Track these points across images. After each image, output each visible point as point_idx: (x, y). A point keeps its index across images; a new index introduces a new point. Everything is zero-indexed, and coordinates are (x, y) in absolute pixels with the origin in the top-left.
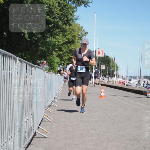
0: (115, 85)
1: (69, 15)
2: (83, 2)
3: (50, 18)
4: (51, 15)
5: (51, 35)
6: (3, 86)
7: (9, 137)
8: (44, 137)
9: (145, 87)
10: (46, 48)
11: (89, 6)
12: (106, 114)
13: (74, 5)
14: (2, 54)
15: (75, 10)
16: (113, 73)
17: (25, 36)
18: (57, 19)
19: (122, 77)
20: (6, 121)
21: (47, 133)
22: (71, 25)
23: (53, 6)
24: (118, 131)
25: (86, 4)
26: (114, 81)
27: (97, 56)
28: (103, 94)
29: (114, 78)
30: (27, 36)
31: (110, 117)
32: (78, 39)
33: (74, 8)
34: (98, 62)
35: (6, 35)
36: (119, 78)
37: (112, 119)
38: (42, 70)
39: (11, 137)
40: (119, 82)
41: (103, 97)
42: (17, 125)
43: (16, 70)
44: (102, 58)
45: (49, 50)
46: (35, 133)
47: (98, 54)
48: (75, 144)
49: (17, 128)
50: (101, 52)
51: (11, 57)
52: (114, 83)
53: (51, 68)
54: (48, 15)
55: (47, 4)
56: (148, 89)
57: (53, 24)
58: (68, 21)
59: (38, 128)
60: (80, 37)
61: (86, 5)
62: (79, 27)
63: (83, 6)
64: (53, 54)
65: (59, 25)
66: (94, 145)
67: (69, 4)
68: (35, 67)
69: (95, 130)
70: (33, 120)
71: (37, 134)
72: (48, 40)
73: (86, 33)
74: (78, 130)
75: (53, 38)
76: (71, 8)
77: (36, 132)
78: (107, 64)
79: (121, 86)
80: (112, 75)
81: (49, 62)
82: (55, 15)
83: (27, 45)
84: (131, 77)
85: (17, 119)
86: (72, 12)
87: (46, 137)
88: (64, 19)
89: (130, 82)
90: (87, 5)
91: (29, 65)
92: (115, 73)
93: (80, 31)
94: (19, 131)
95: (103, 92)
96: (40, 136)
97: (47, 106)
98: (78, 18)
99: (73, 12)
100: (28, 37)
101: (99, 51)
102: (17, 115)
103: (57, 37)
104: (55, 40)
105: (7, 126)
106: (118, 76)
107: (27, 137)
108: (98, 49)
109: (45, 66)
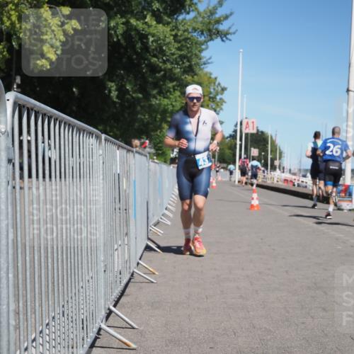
0: (276, 186)
1: (192, 55)
2: (218, 33)
3: (158, 62)
4: (161, 56)
5: (160, 93)
6: (78, 187)
7: (87, 278)
8: (147, 281)
10: (150, 116)
11: (230, 40)
12: (262, 239)
13: (203, 38)
14: (77, 128)
15: (203, 47)
16: (274, 163)
17: (112, 95)
18: (172, 63)
19: (290, 170)
21: (154, 274)
22: (196, 74)
23: (164, 40)
24: (287, 272)
25: (224, 35)
26: (276, 177)
27: (244, 131)
28: (255, 202)
29: (275, 173)
30: (114, 94)
31: (269, 246)
32: (209, 100)
33: (202, 44)
34: (246, 142)
35: (76, 93)
36: (283, 172)
37: (274, 250)
38: (144, 158)
39: (92, 278)
40: (285, 180)
41: (256, 209)
42: (102, 258)
43: (101, 157)
44: (252, 134)
45: (155, 120)
46: (132, 275)
47: (246, 128)
48: (206, 296)
49: (102, 265)
50: (251, 125)
51: (93, 135)
52: (275, 181)
53: (160, 153)
54: (155, 56)
55: (153, 37)
56: (339, 193)
57: (162, 73)
58: (190, 66)
59: (138, 264)
60: (212, 96)
61: (224, 39)
62: (210, 78)
63: (219, 39)
64: (164, 128)
65: (174, 74)
66: (241, 297)
67: (192, 36)
68: (132, 152)
69: (243, 269)
70: (129, 250)
71: (135, 275)
72: (154, 103)
74: (212, 269)
75: (162, 99)
76: (196, 43)
77: (133, 272)
78: (261, 147)
79: (289, 187)
80: (271, 166)
81: (154, 143)
82: (168, 56)
83: (115, 111)
84: (307, 170)
85: (102, 248)
86: (199, 51)
87: (152, 282)
88: (183, 63)
89: (304, 179)
90: (227, 38)
91: (123, 147)
92: (277, 163)
93: (213, 84)
94: (105, 271)
95: (255, 198)
96: (142, 280)
97: (153, 223)
98: (209, 61)
99: (201, 51)
100: (117, 97)
101: (247, 123)
103: (171, 96)
104: (166, 101)
105: (85, 261)
106: (281, 168)
107: (118, 282)
108: (246, 118)
109: (148, 150)
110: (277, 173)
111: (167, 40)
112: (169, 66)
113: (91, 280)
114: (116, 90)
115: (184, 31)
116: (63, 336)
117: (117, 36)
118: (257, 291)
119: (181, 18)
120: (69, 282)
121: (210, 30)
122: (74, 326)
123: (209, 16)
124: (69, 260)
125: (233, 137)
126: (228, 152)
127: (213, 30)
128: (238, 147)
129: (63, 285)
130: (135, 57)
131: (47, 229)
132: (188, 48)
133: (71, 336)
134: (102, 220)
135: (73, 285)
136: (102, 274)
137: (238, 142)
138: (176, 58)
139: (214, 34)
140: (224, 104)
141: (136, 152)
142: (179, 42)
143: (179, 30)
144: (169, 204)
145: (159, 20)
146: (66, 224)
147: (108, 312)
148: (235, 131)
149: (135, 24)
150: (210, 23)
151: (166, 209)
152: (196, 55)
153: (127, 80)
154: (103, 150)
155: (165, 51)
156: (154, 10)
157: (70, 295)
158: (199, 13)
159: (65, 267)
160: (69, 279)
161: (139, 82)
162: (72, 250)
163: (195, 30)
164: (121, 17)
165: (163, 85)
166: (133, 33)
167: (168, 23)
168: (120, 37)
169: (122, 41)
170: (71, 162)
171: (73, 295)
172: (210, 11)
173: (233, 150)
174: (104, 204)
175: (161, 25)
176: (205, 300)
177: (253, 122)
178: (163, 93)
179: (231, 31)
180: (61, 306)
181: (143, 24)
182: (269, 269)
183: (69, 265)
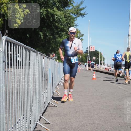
0: (103, 71)
2: (81, 14)
3: (58, 25)
4: (59, 23)
5: (59, 36)
7: (32, 105)
8: (54, 106)
9: (123, 72)
10: (55, 45)
11: (85, 17)
12: (97, 90)
13: (75, 16)
14: (29, 49)
15: (75, 19)
16: (101, 62)
17: (41, 37)
18: (64, 25)
19: (107, 65)
20: (31, 95)
21: (57, 103)
24: (106, 103)
25: (83, 15)
26: (102, 68)
27: (90, 51)
28: (94, 77)
30: (42, 37)
31: (100, 93)
34: (91, 54)
35: (28, 36)
36: (105, 65)
37: (101, 94)
38: (54, 60)
39: (34, 105)
40: (105, 69)
41: (95, 79)
42: (38, 98)
43: (37, 60)
44: (93, 52)
45: (57, 46)
46: (49, 104)
47: (91, 49)
48: (76, 112)
49: (38, 100)
51: (34, 52)
53: (59, 59)
54: (57, 23)
55: (56, 16)
57: (60, 29)
59: (51, 100)
61: (83, 16)
62: (78, 31)
63: (81, 16)
66: (89, 112)
67: (71, 15)
68: (49, 58)
69: (90, 102)
70: (48, 94)
72: (57, 40)
73: (83, 35)
74: (78, 102)
75: (60, 39)
76: (72, 18)
77: (49, 103)
78: (97, 56)
79: (107, 71)
80: (100, 63)
81: (57, 55)
82: (62, 23)
83: (42, 43)
86: (74, 21)
87: (56, 107)
88: (68, 25)
90: (84, 16)
92: (102, 62)
93: (79, 33)
94: (39, 102)
95: (94, 75)
96: (52, 105)
97: (56, 84)
98: (77, 25)
101: (91, 47)
102: (38, 91)
105: (31, 99)
106: (104, 64)
107: (44, 106)
108: (91, 46)
109: (55, 57)
110: (103, 66)
111: (62, 17)
112: (62, 26)
113: (33, 106)
114: (43, 35)
115: (68, 14)
116: (23, 127)
117: (43, 15)
118: (95, 110)
119: (67, 9)
120: (26, 106)
121: (78, 13)
122: (27, 123)
123: (77, 8)
124: (25, 98)
125: (86, 52)
126: (84, 58)
127: (79, 13)
128: (88, 56)
129: (23, 107)
130: (50, 23)
131: (17, 85)
132: (69, 20)
133: (26, 126)
134: (38, 83)
135: (27, 108)
136: (38, 104)
137: (88, 55)
138: (65, 24)
139: (79, 15)
140: (83, 40)
141: (50, 58)
142: (66, 18)
143: (66, 13)
144: (62, 77)
145: (59, 10)
146: (25, 83)
147: (40, 117)
148: (87, 50)
149: (50, 11)
150: (77, 10)
151: (61, 79)
152: (72, 22)
153: (47, 31)
154: (38, 57)
155: (61, 21)
156: (57, 6)
157: (26, 111)
158: (74, 7)
159: (24, 101)
160: (26, 105)
161: (51, 33)
162: (27, 95)
163: (72, 13)
164: (45, 8)
165: (60, 33)
166: (49, 14)
167: (62, 11)
168: (44, 16)
169: (45, 17)
170: (26, 62)
171: (27, 111)
172: (78, 6)
173: (86, 57)
174: (38, 77)
175: (59, 11)
176: (76, 113)
177: (94, 47)
178: (60, 36)
179: (85, 13)
180: (23, 115)
181: (53, 11)
182: (100, 102)
183: (26, 100)
